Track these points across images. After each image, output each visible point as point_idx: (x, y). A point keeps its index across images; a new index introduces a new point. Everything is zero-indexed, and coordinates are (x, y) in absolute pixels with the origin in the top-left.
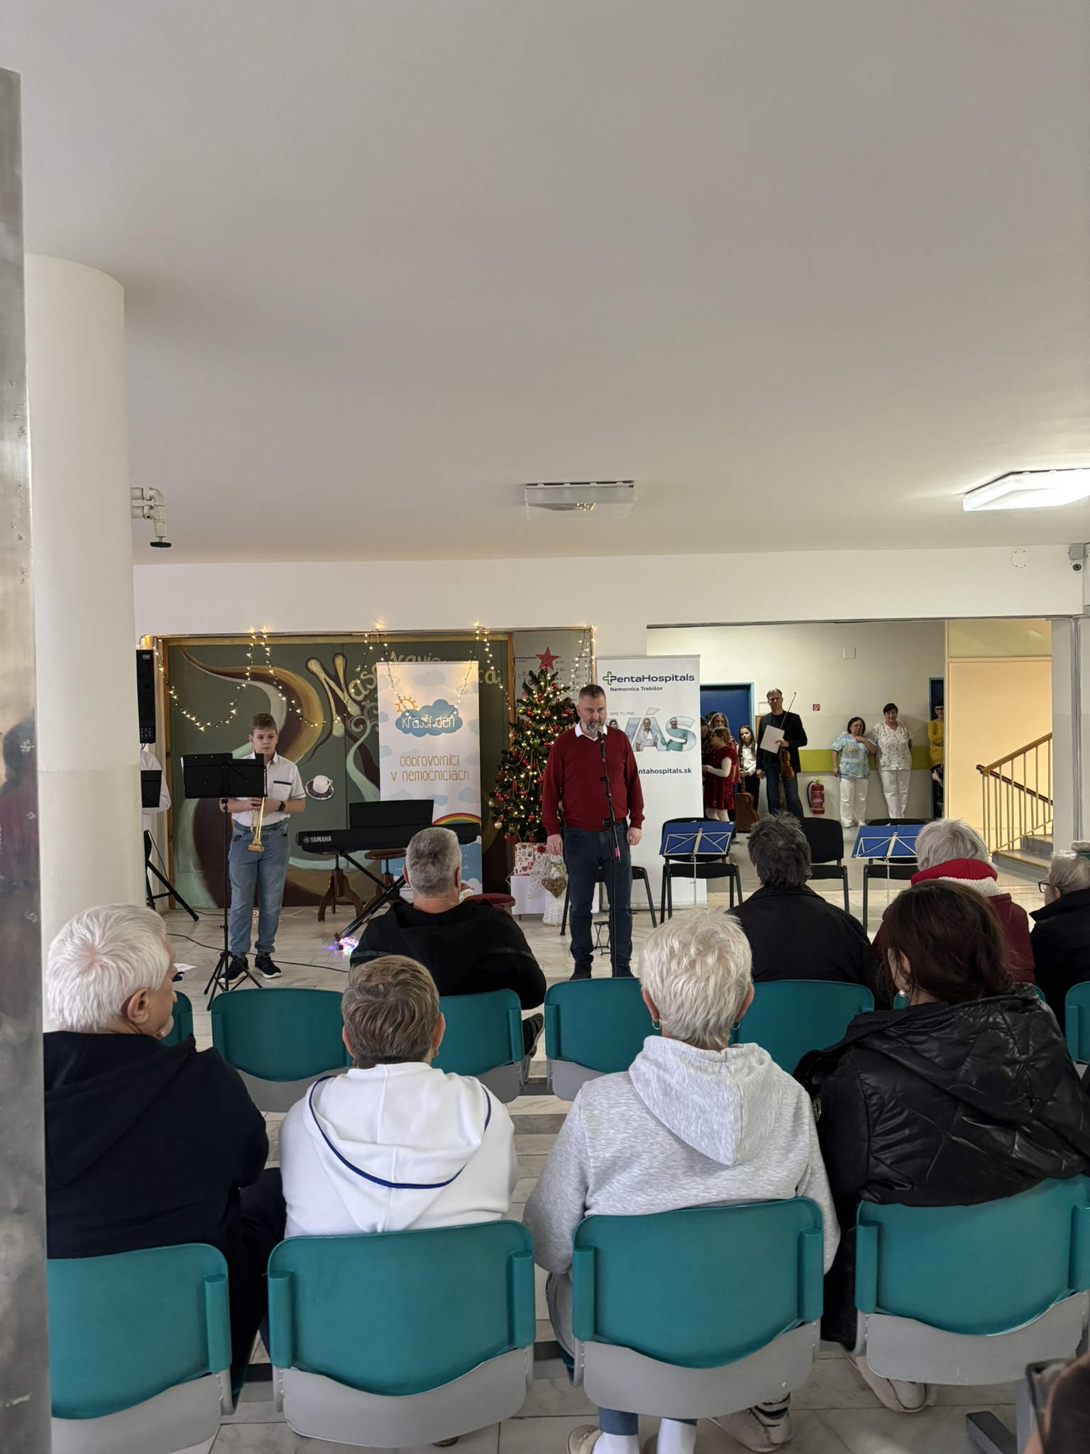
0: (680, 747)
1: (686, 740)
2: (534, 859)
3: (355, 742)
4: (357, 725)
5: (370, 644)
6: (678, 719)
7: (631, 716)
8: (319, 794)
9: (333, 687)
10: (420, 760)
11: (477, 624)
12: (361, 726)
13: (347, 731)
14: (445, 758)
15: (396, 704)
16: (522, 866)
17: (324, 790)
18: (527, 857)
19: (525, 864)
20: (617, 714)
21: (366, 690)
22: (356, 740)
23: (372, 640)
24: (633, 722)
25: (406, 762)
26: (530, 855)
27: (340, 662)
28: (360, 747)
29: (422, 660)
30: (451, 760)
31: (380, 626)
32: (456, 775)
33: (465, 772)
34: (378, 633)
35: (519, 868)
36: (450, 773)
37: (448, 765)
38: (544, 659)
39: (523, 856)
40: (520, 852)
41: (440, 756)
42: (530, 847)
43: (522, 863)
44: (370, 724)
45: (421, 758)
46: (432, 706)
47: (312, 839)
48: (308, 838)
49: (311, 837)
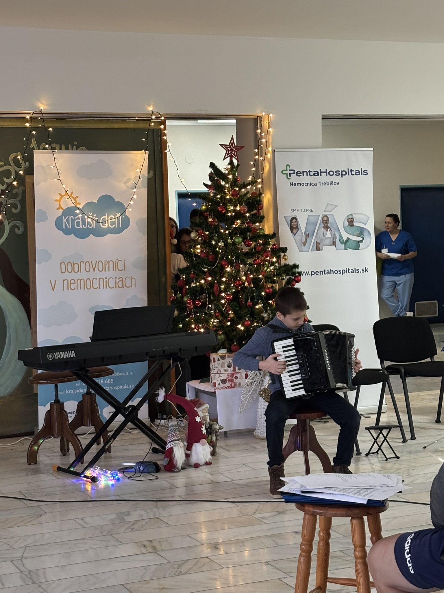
0: (357, 246)
1: (363, 238)
5: (32, 129)
6: (354, 217)
7: (310, 213)
10: (83, 265)
11: (151, 109)
14: (111, 263)
15: (56, 201)
16: (221, 378)
18: (227, 368)
19: (224, 376)
20: (296, 210)
21: (3, 185)
23: (34, 125)
24: (312, 219)
25: (67, 269)
26: (229, 366)
29: (67, 149)
30: (117, 265)
31: (43, 107)
32: (122, 282)
33: (132, 278)
34: (41, 115)
35: (218, 380)
36: (116, 280)
37: (113, 271)
38: (228, 149)
39: (221, 368)
40: (218, 364)
41: (105, 261)
42: (230, 358)
43: (221, 375)
44: (9, 224)
45: (83, 263)
46: (96, 202)
47: (56, 356)
48: (51, 354)
49: (54, 353)
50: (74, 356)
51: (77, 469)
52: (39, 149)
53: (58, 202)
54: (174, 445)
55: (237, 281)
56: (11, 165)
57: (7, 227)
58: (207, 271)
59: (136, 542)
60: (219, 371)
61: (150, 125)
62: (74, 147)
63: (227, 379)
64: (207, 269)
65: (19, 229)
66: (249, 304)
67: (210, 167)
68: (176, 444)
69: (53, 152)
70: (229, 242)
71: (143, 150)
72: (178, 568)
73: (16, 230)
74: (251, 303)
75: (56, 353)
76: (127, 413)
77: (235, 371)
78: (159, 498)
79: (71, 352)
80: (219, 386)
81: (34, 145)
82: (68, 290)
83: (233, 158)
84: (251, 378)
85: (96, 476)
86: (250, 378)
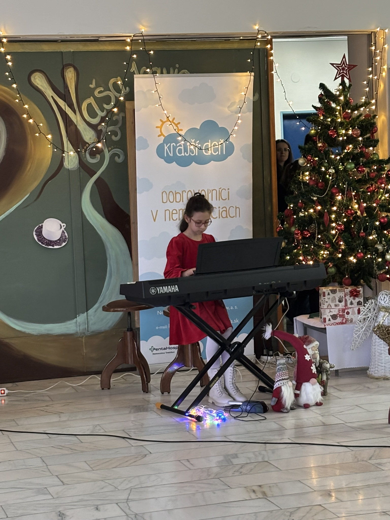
2: (346, 305)
3: (92, 176)
4: (93, 154)
5: (132, 52)
8: (51, 241)
9: (63, 107)
10: (185, 195)
11: (257, 27)
12: (98, 156)
13: (82, 163)
14: (214, 192)
15: (157, 127)
16: (332, 314)
17: (56, 236)
18: (337, 303)
19: (335, 312)
21: (103, 112)
22: (92, 174)
23: (135, 48)
25: (168, 198)
26: (340, 301)
27: (70, 75)
28: (98, 182)
29: (168, 73)
30: (220, 194)
31: (144, 30)
32: (225, 212)
33: (236, 208)
34: (142, 38)
35: (328, 316)
36: (219, 210)
37: (217, 200)
38: (339, 68)
39: (332, 303)
40: (328, 298)
41: (208, 189)
42: (341, 292)
43: (331, 310)
44: (109, 153)
45: (186, 192)
46: (199, 128)
47: (158, 290)
48: (154, 289)
49: (157, 288)
50: (177, 291)
51: (182, 407)
52: (139, 74)
53: (159, 129)
54: (282, 384)
55: (349, 210)
56: (110, 91)
57: (107, 156)
58: (316, 200)
59: (245, 487)
60: (329, 306)
61: (255, 45)
62: (176, 70)
63: (338, 314)
64: (316, 198)
65: (119, 157)
66: (362, 235)
67: (320, 88)
68: (285, 384)
69: (154, 76)
70: (340, 169)
71: (248, 72)
72: (290, 516)
73: (116, 158)
74: (364, 234)
75: (159, 288)
76: (232, 350)
77: (347, 306)
78: (267, 441)
79: (174, 286)
80: (329, 322)
81: (134, 69)
82: (170, 220)
83: (345, 78)
84: (364, 314)
85: (201, 415)
86: (362, 314)
